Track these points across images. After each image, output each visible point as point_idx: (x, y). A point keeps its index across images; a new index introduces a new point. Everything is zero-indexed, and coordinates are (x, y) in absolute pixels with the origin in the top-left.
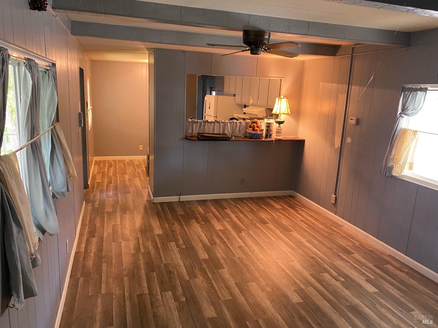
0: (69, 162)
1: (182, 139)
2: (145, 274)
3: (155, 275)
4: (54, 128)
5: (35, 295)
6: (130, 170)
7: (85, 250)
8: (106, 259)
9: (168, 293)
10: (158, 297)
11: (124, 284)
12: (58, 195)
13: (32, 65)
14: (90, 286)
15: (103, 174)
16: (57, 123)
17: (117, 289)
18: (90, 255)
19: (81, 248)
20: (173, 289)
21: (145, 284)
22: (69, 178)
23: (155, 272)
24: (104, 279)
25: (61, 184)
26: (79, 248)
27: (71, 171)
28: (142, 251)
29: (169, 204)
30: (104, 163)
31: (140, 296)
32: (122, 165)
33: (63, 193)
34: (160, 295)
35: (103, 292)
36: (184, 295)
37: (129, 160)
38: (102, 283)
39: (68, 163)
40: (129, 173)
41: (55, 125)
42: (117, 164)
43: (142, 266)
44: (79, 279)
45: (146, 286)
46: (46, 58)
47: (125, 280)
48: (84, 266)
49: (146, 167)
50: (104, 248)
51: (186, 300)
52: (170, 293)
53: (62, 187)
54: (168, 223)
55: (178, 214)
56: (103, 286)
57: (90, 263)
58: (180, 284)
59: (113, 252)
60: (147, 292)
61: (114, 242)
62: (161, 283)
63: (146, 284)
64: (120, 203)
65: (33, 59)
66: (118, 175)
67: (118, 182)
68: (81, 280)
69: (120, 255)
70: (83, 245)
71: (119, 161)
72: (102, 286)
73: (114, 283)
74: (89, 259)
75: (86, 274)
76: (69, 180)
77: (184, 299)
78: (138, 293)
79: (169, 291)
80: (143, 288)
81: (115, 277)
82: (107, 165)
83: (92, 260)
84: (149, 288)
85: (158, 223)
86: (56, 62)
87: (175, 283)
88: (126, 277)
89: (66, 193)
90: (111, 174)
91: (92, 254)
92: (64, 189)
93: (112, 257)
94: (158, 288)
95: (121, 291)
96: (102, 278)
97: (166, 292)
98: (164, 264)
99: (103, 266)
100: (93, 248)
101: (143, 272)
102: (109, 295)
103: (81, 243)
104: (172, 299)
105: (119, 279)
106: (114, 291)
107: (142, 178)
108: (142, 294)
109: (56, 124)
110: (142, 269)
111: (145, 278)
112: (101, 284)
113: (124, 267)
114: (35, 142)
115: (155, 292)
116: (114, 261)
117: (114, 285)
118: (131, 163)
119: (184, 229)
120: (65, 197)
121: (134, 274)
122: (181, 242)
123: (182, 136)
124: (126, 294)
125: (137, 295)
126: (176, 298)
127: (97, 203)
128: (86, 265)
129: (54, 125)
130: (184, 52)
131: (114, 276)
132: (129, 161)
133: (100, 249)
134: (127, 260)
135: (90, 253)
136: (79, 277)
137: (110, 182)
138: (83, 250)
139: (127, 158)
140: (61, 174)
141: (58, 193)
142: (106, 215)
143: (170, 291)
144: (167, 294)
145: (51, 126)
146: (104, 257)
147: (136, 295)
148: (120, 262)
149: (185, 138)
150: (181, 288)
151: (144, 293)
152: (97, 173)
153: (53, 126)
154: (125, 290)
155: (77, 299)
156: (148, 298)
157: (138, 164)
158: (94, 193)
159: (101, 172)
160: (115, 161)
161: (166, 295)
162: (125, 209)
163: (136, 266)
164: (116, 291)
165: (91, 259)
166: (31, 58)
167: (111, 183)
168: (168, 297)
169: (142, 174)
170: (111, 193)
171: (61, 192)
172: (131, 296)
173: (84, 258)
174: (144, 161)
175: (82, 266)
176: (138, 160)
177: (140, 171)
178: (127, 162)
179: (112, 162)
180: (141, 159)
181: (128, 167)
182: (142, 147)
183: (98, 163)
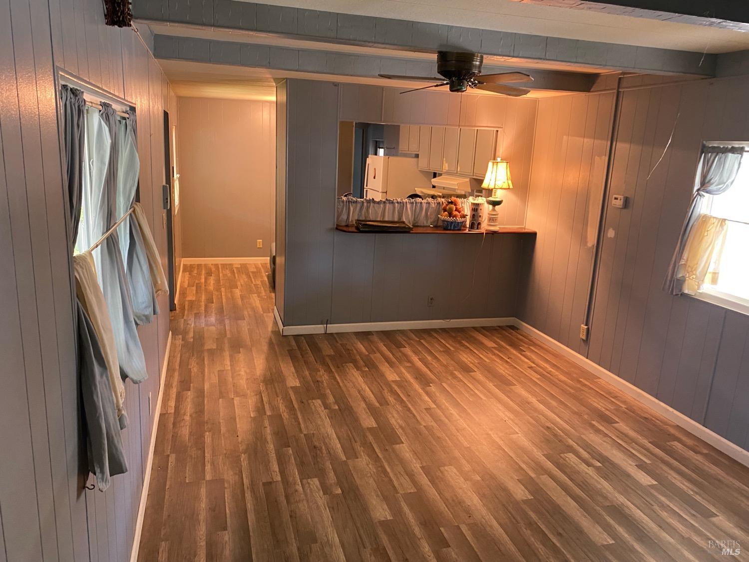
0: (156, 266)
1: (331, 229)
2: (275, 450)
3: (291, 452)
4: (134, 211)
5: (125, 471)
6: (242, 281)
7: (175, 411)
8: (210, 426)
9: (312, 481)
10: (297, 486)
11: (241, 466)
12: (139, 319)
13: (109, 114)
14: (187, 468)
15: (198, 287)
16: (138, 203)
17: (231, 473)
18: (183, 420)
19: (169, 408)
20: (321, 474)
21: (275, 466)
22: (156, 292)
23: (290, 447)
24: (208, 456)
25: (143, 303)
26: (165, 408)
27: (159, 282)
28: (269, 413)
29: (310, 338)
30: (198, 269)
31: (268, 484)
32: (228, 272)
33: (147, 317)
34: (300, 483)
35: (208, 477)
36: (339, 483)
37: (240, 264)
38: (206, 463)
39: (155, 268)
40: (242, 285)
41: (135, 206)
42: (220, 270)
43: (269, 438)
44: (168, 456)
45: (277, 470)
46: (124, 99)
47: (242, 460)
48: (174, 437)
49: (268, 277)
50: (206, 408)
51: (343, 491)
52: (316, 481)
53: (146, 307)
54: (309, 369)
55: (324, 353)
56: (208, 467)
57: (185, 431)
58: (331, 467)
59: (221, 414)
60: (279, 479)
61: (223, 398)
62: (301, 464)
63: (277, 466)
64: (229, 336)
65: (110, 103)
66: (223, 289)
67: (224, 300)
68: (172, 458)
69: (232, 419)
70: (172, 404)
71: (224, 266)
72: (206, 468)
73: (224, 464)
74: (182, 424)
75: (179, 449)
76: (155, 295)
77: (339, 491)
78: (264, 481)
79: (314, 478)
80: (273, 473)
81: (226, 454)
82: (203, 272)
83: (188, 427)
84: (282, 472)
85: (293, 369)
86: (135, 104)
87: (324, 465)
88: (244, 454)
89: (153, 317)
90: (211, 288)
91: (187, 418)
92: (149, 311)
93: (219, 423)
94: (297, 473)
95: (237, 476)
96: (206, 455)
97: (309, 480)
98: (305, 435)
99: (206, 437)
100: (189, 408)
101: (271, 447)
102: (218, 482)
103: (168, 400)
104: (319, 490)
105: (234, 459)
106: (225, 477)
107: (263, 294)
108: (271, 482)
109: (136, 204)
110: (269, 443)
111: (275, 457)
112: (204, 465)
113: (240, 439)
114: (111, 235)
115: (291, 479)
116: (223, 429)
117: (226, 468)
118: (244, 268)
119: (335, 379)
120: (149, 322)
121: (256, 450)
122: (331, 399)
123: (331, 225)
124: (246, 481)
125: (264, 484)
126: (326, 489)
127: (191, 335)
128: (179, 435)
129: (133, 207)
130: (335, 85)
131: (225, 452)
132: (240, 266)
133: (200, 410)
134: (243, 426)
135: (184, 415)
136: (169, 453)
137: (210, 301)
138: (173, 411)
139: (237, 261)
140: (143, 287)
141: (139, 317)
142: (206, 355)
143: (316, 478)
144: (312, 483)
145: (130, 209)
146: (207, 423)
147: (261, 483)
148: (233, 431)
149: (337, 229)
150: (333, 473)
151: (275, 480)
152: (188, 286)
153: (132, 209)
154: (244, 475)
155: (167, 488)
156: (281, 487)
157: (255, 270)
158: (185, 318)
159: (195, 284)
160: (216, 266)
161: (309, 483)
162: (237, 345)
163: (258, 436)
164: (229, 476)
165: (186, 426)
166: (108, 102)
167: (213, 303)
168: (313, 487)
169: (262, 288)
170: (213, 319)
171: (144, 315)
172: (253, 484)
173: (174, 424)
174: (264, 265)
175: (173, 436)
176: (255, 264)
177: (259, 282)
178: (237, 268)
179: (212, 267)
180: (259, 263)
181: (239, 277)
182: (261, 243)
183: (188, 269)
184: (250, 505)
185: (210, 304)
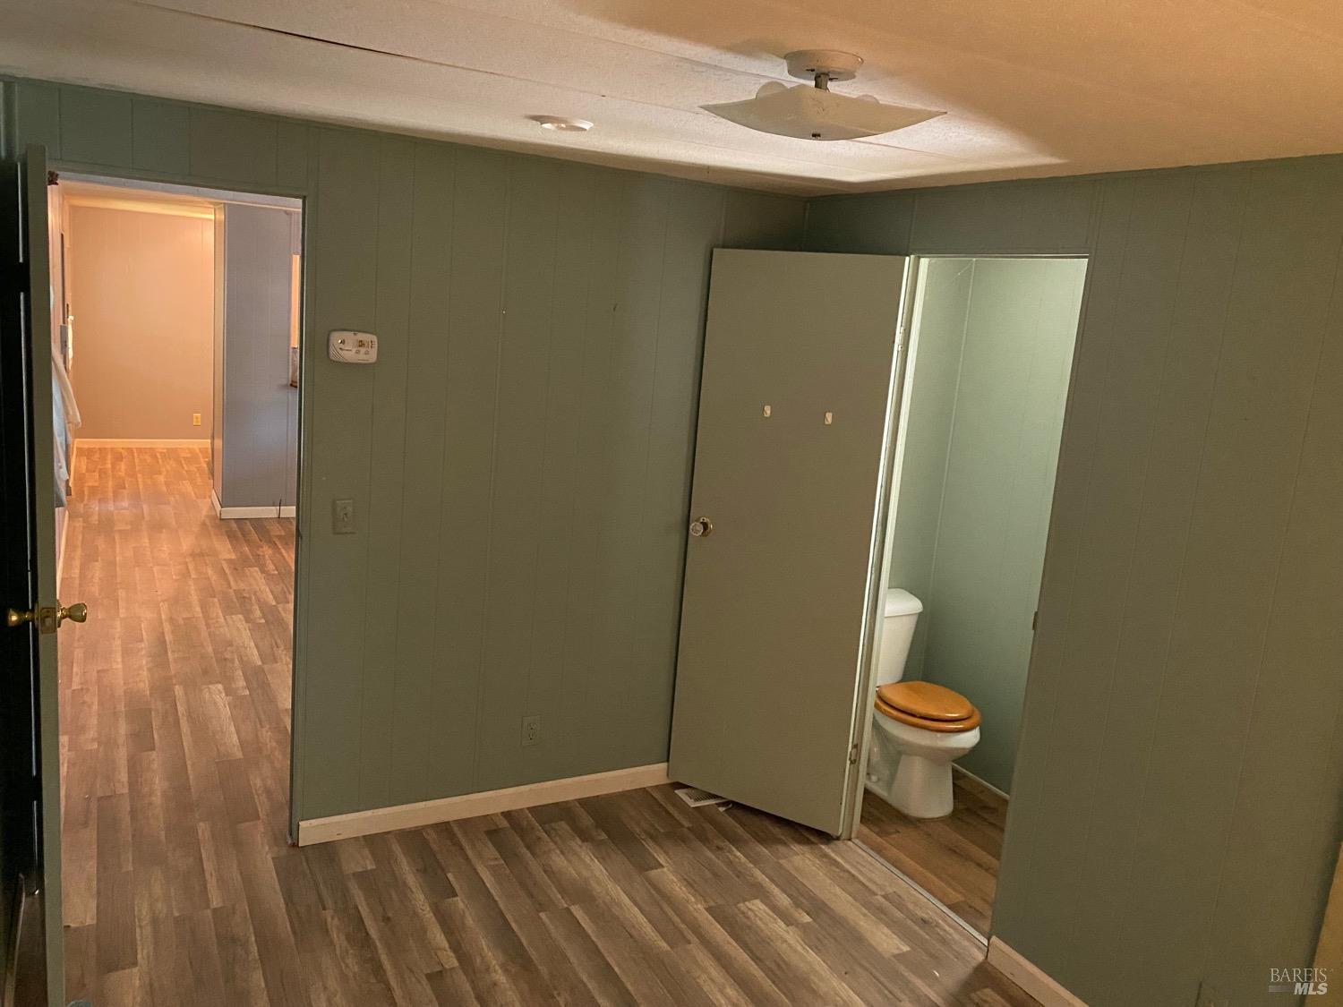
1: (285, 386)
2: (199, 599)
3: (216, 601)
6: (168, 467)
8: (123, 585)
9: (236, 616)
10: (220, 622)
11: (160, 609)
15: (102, 472)
17: (148, 613)
20: (246, 612)
21: (197, 608)
23: (216, 597)
28: (193, 576)
29: (258, 523)
30: (100, 453)
32: (149, 459)
34: (223, 618)
37: (167, 449)
40: (167, 471)
42: (136, 454)
43: (193, 592)
45: (199, 611)
47: (161, 606)
49: (208, 463)
50: (118, 574)
52: (240, 616)
54: (249, 545)
55: (272, 534)
59: (138, 578)
60: (201, 615)
61: (138, 566)
62: (226, 607)
63: (199, 609)
64: (147, 518)
66: (139, 475)
67: (141, 487)
69: (150, 581)
71: (140, 450)
79: (238, 615)
80: (194, 612)
81: (143, 602)
82: (109, 457)
84: (204, 612)
85: (230, 546)
87: (250, 606)
88: (164, 602)
90: (122, 474)
93: (135, 583)
94: (220, 613)
97: (233, 616)
98: (234, 590)
99: (119, 592)
101: (194, 598)
102: (135, 618)
104: (242, 621)
105: (151, 604)
106: (142, 616)
107: (199, 480)
110: (193, 595)
111: (198, 604)
113: (159, 593)
116: (140, 587)
117: (142, 610)
118: (172, 454)
119: (281, 553)
121: (177, 600)
122: (271, 567)
123: (284, 382)
124: (165, 618)
125: (184, 618)
126: (250, 621)
127: (96, 517)
131: (141, 601)
132: (165, 451)
133: (111, 575)
134: (164, 586)
137: (120, 486)
139: (161, 444)
142: (117, 537)
143: (240, 614)
146: (120, 583)
147: (181, 619)
148: (152, 589)
149: (291, 385)
152: (88, 470)
156: (202, 623)
157: (189, 455)
158: (85, 502)
159: (97, 470)
160: (130, 450)
162: (158, 526)
167: (125, 488)
169: (198, 475)
170: (125, 504)
174: (202, 451)
176: (189, 449)
177: (193, 468)
178: (161, 453)
179: (123, 451)
180: (196, 447)
181: (163, 462)
182: (199, 420)
183: (86, 453)
184: (168, 637)
185: (121, 491)
